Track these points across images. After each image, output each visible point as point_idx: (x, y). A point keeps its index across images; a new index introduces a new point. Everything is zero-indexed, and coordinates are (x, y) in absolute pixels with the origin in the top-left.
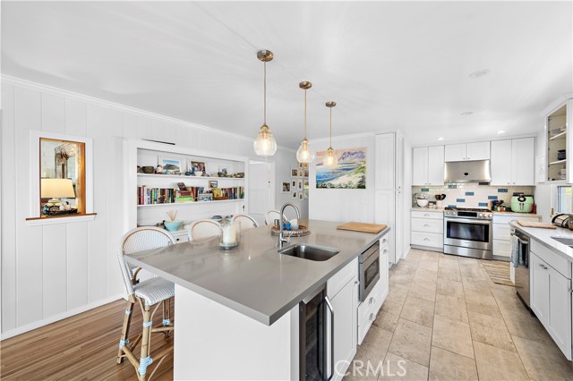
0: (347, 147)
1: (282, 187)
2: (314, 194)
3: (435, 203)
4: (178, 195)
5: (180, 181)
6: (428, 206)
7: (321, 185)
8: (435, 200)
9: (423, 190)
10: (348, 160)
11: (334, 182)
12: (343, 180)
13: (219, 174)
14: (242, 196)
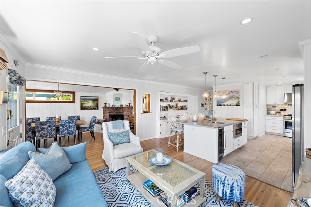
0: (231, 89)
1: (200, 105)
2: (216, 108)
3: (280, 113)
4: (169, 108)
5: (169, 103)
6: (276, 114)
7: (219, 104)
8: (280, 111)
9: (273, 107)
10: (231, 94)
11: (225, 103)
12: (230, 102)
13: (179, 101)
14: (186, 109)
